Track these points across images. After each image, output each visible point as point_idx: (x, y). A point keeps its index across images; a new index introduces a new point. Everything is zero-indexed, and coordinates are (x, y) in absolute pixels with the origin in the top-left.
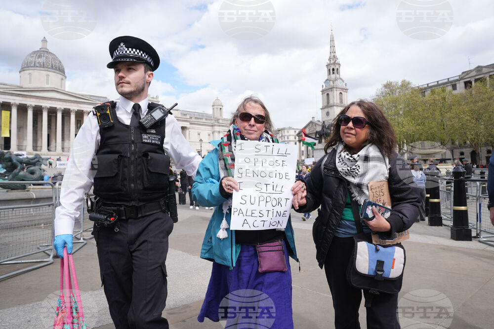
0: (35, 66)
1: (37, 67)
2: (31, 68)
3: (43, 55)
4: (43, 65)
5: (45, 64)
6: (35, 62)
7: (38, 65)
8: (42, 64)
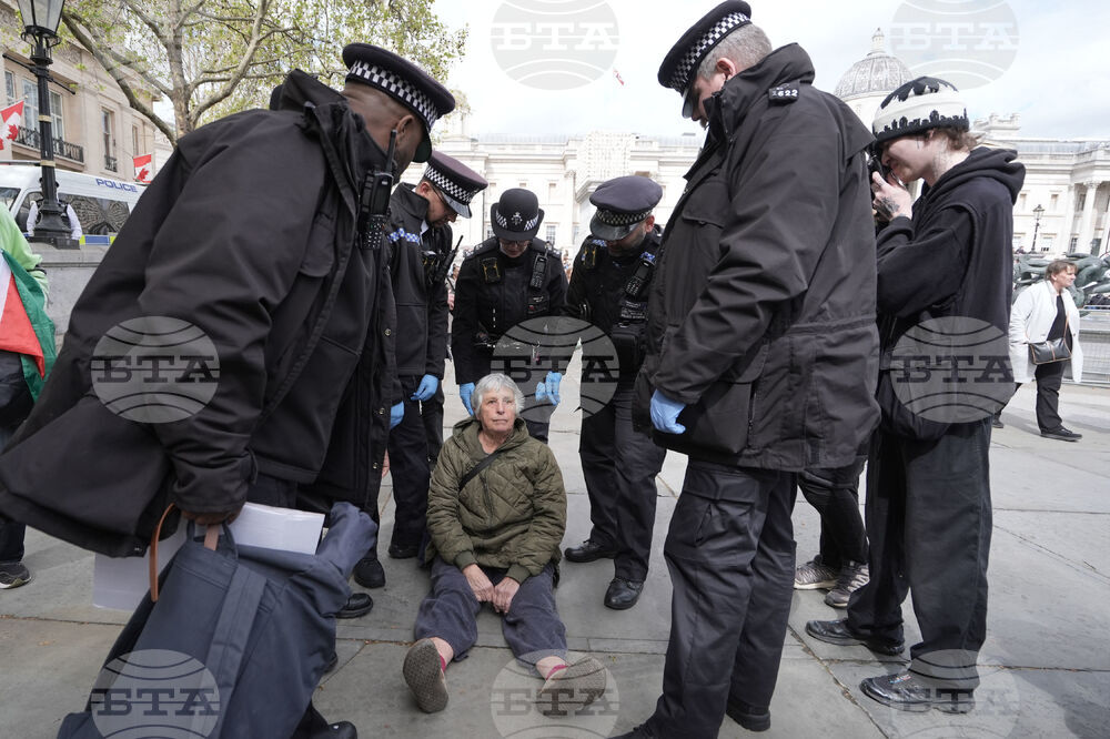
0: (869, 89)
1: (874, 90)
2: (861, 95)
3: (884, 65)
4: (886, 84)
5: (889, 82)
6: (870, 82)
7: (876, 86)
8: (883, 83)
